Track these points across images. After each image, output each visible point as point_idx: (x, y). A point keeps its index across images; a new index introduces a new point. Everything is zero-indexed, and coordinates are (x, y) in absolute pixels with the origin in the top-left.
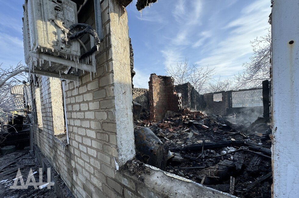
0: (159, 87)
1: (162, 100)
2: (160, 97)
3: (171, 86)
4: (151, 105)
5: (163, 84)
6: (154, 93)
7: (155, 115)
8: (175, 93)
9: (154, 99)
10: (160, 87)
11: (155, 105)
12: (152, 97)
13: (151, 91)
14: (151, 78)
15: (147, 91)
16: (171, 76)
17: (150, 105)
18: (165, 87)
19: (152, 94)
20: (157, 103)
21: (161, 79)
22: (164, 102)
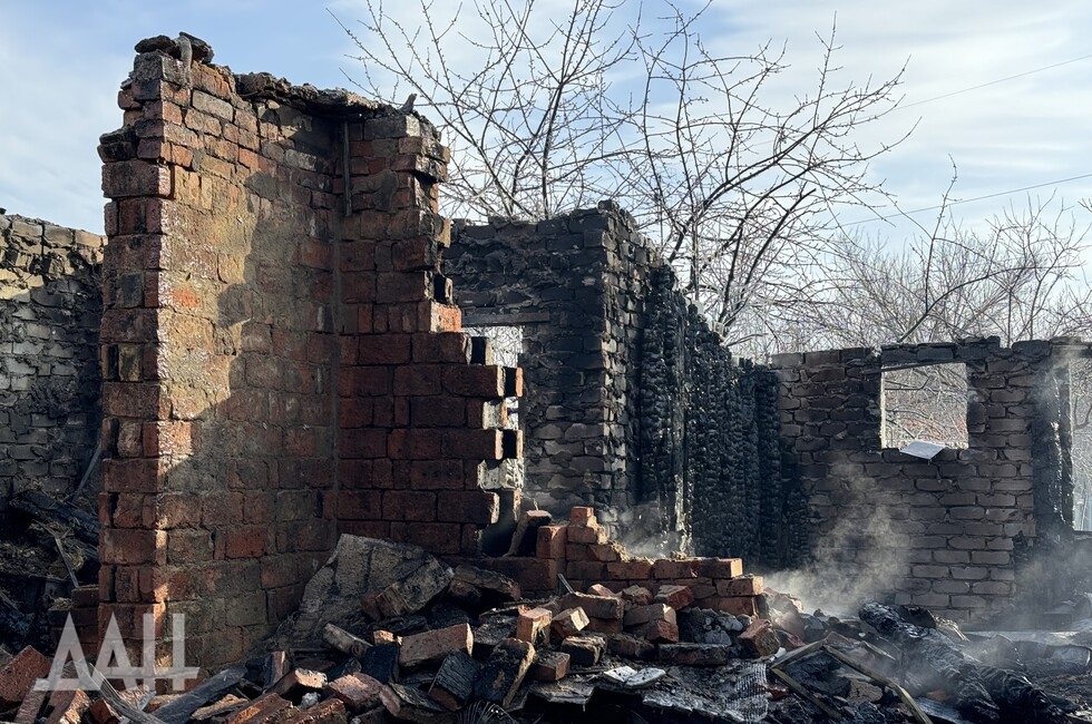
0: (249, 222)
1: (283, 392)
2: (246, 359)
3: (395, 227)
4: (128, 443)
5: (304, 193)
6: (176, 295)
7: (162, 593)
8: (443, 318)
9: (163, 369)
10: (262, 228)
11: (175, 446)
12: (149, 344)
13: (129, 266)
14: (140, 96)
15: (74, 256)
16: (409, 108)
17: (113, 450)
18: (324, 236)
19: (148, 304)
20: (213, 431)
21: (272, 117)
22: (297, 423)
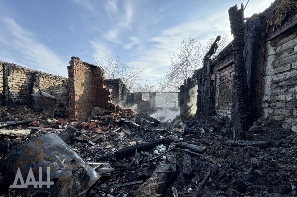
0: (85, 76)
1: (88, 93)
2: (84, 90)
3: (100, 78)
4: (72, 98)
5: (90, 74)
6: (76, 83)
7: (76, 112)
8: (105, 87)
9: (75, 90)
10: (86, 77)
11: (77, 98)
12: (73, 88)
13: (71, 80)
14: (72, 62)
15: (67, 80)
16: (101, 67)
17: (70, 99)
18: (92, 79)
19: (73, 84)
20: (81, 97)
21: (86, 66)
22: (90, 96)
